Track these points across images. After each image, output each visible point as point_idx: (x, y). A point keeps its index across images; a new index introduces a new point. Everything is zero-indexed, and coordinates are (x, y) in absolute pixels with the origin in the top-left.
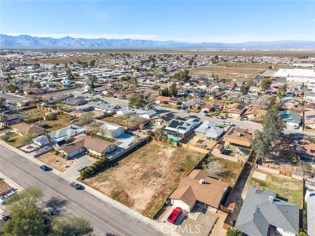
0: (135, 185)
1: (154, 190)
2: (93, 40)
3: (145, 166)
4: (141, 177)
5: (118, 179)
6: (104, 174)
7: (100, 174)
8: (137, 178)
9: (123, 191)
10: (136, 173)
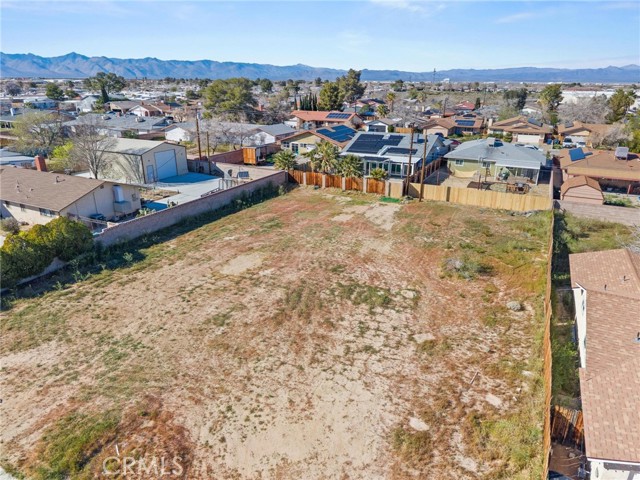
0: (243, 357)
1: (381, 386)
2: (130, 61)
3: (290, 260)
4: (273, 312)
5: (131, 329)
6: (51, 303)
7: (21, 305)
8: (253, 315)
9: (150, 410)
10: (241, 292)
